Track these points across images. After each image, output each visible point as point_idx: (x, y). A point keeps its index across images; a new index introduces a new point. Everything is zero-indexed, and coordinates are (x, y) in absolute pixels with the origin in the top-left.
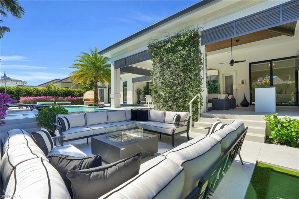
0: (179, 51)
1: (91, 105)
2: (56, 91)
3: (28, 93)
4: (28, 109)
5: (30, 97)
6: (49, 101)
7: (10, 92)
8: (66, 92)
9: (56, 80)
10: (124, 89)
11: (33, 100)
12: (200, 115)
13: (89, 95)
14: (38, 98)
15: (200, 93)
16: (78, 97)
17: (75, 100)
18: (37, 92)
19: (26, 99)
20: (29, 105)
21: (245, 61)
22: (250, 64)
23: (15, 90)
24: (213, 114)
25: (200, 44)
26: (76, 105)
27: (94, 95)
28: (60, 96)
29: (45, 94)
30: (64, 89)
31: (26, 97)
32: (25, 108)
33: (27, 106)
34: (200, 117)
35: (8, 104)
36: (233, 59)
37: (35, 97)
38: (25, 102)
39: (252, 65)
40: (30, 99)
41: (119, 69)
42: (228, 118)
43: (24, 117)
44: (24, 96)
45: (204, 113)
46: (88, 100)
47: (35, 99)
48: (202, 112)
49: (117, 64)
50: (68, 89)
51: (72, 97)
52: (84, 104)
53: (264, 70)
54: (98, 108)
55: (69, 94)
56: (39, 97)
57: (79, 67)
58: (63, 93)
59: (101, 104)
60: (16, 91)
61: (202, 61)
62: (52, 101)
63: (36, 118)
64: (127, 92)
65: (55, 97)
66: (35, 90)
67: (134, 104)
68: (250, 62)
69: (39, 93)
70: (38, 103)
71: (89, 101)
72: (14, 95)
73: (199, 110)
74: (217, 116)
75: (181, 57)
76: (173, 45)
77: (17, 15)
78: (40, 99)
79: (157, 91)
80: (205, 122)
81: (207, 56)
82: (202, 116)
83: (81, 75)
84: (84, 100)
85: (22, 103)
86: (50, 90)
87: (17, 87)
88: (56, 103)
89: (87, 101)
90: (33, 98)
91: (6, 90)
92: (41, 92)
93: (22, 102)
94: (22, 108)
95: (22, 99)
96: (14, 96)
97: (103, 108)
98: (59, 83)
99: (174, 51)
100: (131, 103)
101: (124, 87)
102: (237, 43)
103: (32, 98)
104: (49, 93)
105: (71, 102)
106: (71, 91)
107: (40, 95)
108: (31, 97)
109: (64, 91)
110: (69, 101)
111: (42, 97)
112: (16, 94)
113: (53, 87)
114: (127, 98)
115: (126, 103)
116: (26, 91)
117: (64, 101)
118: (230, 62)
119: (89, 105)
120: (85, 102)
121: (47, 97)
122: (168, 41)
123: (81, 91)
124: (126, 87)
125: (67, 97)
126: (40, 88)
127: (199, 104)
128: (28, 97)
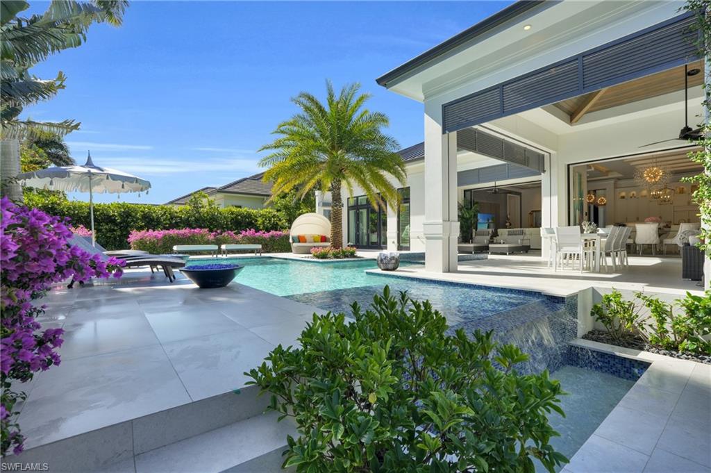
1: (324, 256)
2: (213, 215)
3: (151, 222)
5: (154, 231)
6: (202, 243)
8: (239, 217)
9: (207, 188)
11: (161, 239)
13: (302, 225)
14: (174, 232)
16: (272, 232)
17: (268, 240)
18: (171, 217)
19: (145, 235)
23: (117, 212)
28: (225, 230)
29: (187, 224)
30: (234, 210)
31: (145, 231)
37: (167, 232)
38: (142, 243)
40: (156, 237)
44: (140, 229)
46: (300, 239)
47: (165, 236)
50: (244, 211)
51: (256, 231)
55: (246, 222)
56: (176, 231)
58: (232, 220)
60: (120, 215)
65: (216, 232)
66: (165, 213)
69: (174, 222)
70: (173, 247)
71: (305, 242)
72: (116, 225)
78: (178, 236)
84: (291, 241)
85: (135, 249)
86: (198, 212)
87: (122, 204)
88: (223, 247)
89: (299, 242)
90: (162, 232)
92: (178, 217)
93: (135, 243)
95: (135, 236)
96: (116, 228)
103: (160, 233)
104: (197, 220)
105: (260, 246)
106: (249, 216)
107: (176, 226)
108: (156, 232)
109: (232, 214)
111: (183, 231)
112: (120, 223)
113: (205, 204)
115: (407, 247)
116: (145, 216)
117: (237, 242)
119: (318, 257)
120: (295, 245)
121: (196, 230)
125: (246, 231)
126: (176, 208)
128: (151, 231)
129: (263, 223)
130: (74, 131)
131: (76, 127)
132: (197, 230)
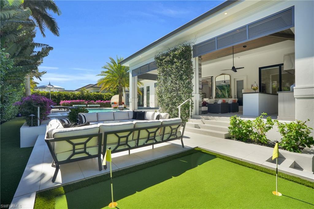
0: (175, 63)
1: (116, 108)
2: (88, 95)
3: (67, 98)
4: (65, 110)
6: (82, 104)
7: (54, 97)
8: (97, 96)
9: (90, 84)
10: (147, 93)
11: (70, 103)
12: (191, 116)
13: (115, 99)
15: (191, 99)
16: (107, 101)
17: (104, 103)
18: (74, 96)
20: (66, 108)
21: (244, 68)
22: (260, 69)
24: (201, 116)
25: (192, 56)
26: (105, 107)
27: (118, 99)
28: (92, 100)
29: (79, 98)
30: (96, 93)
31: (65, 101)
32: (63, 110)
33: (64, 108)
34: (191, 118)
35: (51, 106)
36: (234, 66)
37: (72, 101)
38: (64, 105)
39: (262, 69)
40: (68, 102)
41: (136, 77)
42: (210, 120)
43: (61, 115)
44: (64, 100)
45: (196, 115)
46: (114, 103)
48: (193, 114)
49: (135, 72)
50: (99, 94)
51: (101, 101)
52: (111, 107)
53: (274, 74)
54: (119, 110)
55: (100, 98)
56: (75, 101)
57: (106, 74)
58: (95, 97)
59: (121, 107)
60: (57, 96)
61: (193, 71)
62: (85, 104)
63: (68, 116)
64: (150, 96)
65: (88, 101)
66: (72, 95)
67: (156, 107)
68: (260, 67)
69: (75, 98)
70: (73, 106)
71: (116, 104)
72: (56, 99)
73: (190, 112)
74: (203, 117)
75: (177, 68)
76: (171, 58)
77: (56, 34)
79: (162, 96)
80: (192, 122)
81: (202, 66)
82: (192, 117)
83: (108, 81)
84: (111, 104)
85: (61, 106)
86: (83, 95)
87: (58, 93)
88: (88, 105)
89: (114, 104)
90: (70, 101)
91: (50, 95)
92: (76, 96)
93: (61, 104)
94: (62, 110)
95: (62, 102)
97: (123, 110)
98: (92, 88)
99: (172, 62)
100: (153, 107)
101: (147, 92)
102: (245, 48)
103: (69, 101)
104: (83, 97)
105: (100, 105)
106: (101, 95)
107: (76, 99)
109: (95, 95)
110: (99, 104)
111: (77, 101)
112: (58, 98)
113: (86, 92)
114: (150, 102)
115: (149, 106)
116: (65, 96)
117: (95, 104)
118: (231, 69)
119: (114, 108)
120: (112, 105)
122: (167, 55)
123: (110, 95)
124: (149, 91)
125: (98, 101)
126: (76, 93)
127: (190, 107)
128: (67, 101)
129: (106, 98)
130: (45, 74)
131: (46, 73)
132: (81, 100)
